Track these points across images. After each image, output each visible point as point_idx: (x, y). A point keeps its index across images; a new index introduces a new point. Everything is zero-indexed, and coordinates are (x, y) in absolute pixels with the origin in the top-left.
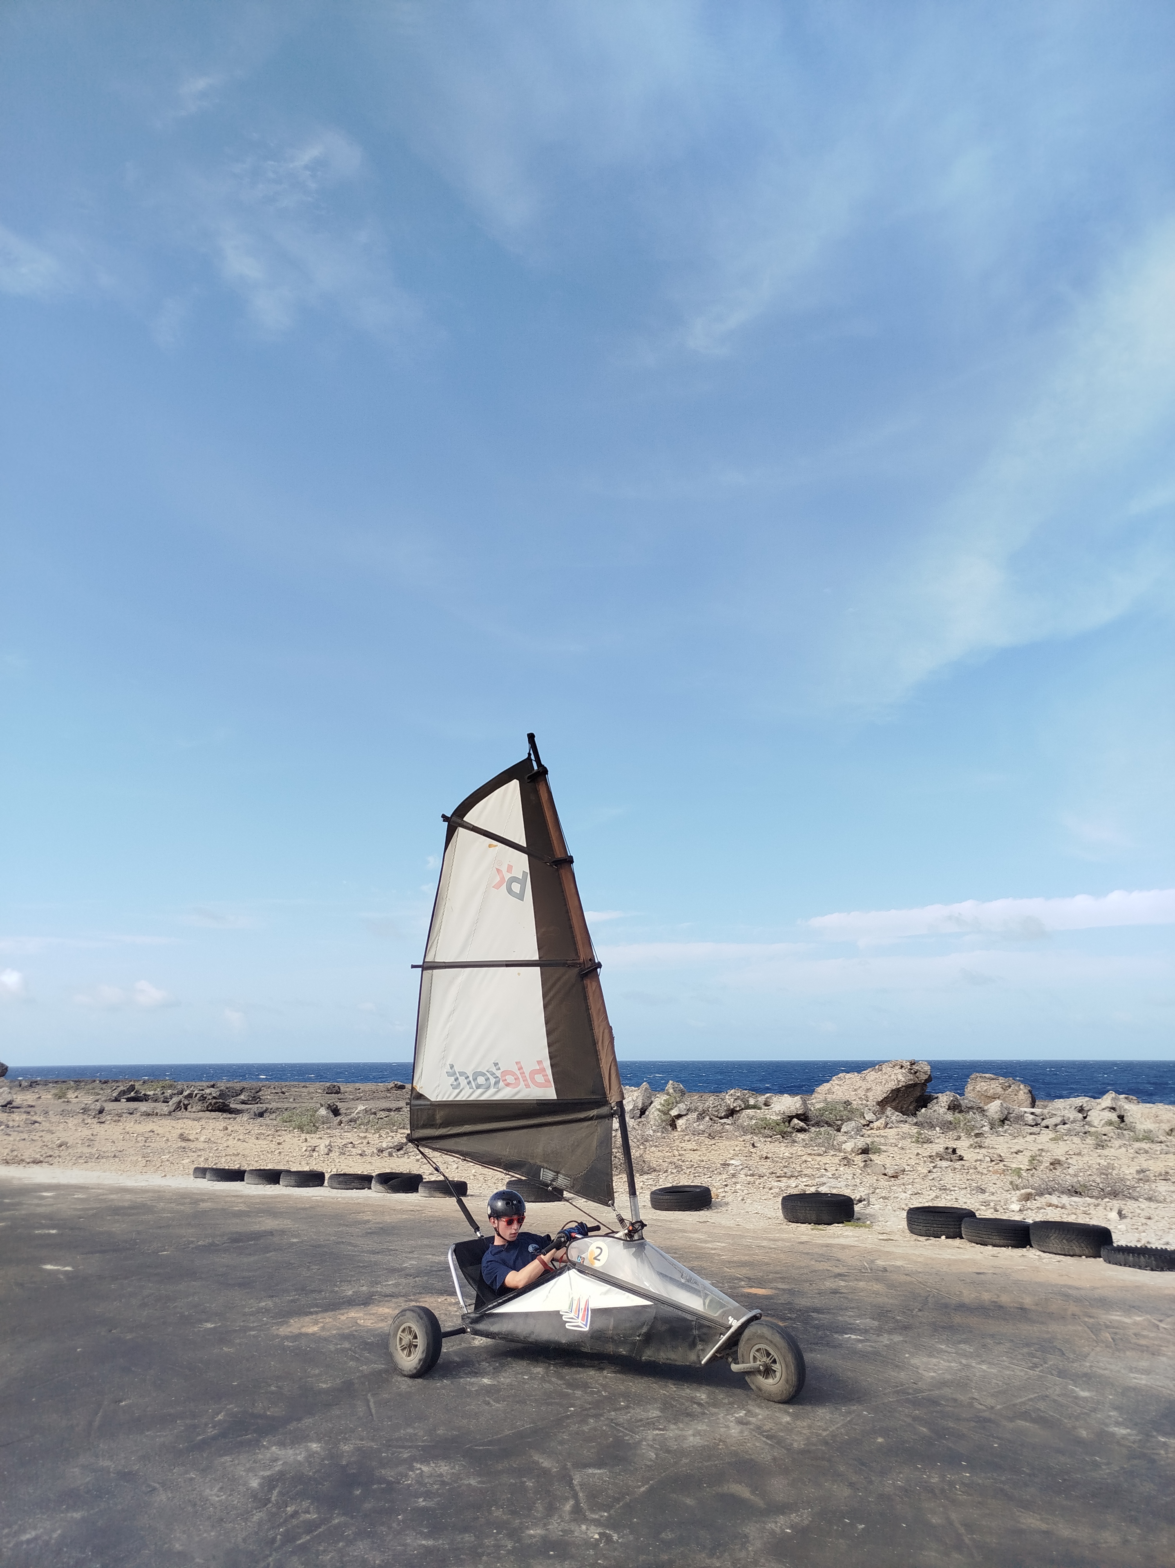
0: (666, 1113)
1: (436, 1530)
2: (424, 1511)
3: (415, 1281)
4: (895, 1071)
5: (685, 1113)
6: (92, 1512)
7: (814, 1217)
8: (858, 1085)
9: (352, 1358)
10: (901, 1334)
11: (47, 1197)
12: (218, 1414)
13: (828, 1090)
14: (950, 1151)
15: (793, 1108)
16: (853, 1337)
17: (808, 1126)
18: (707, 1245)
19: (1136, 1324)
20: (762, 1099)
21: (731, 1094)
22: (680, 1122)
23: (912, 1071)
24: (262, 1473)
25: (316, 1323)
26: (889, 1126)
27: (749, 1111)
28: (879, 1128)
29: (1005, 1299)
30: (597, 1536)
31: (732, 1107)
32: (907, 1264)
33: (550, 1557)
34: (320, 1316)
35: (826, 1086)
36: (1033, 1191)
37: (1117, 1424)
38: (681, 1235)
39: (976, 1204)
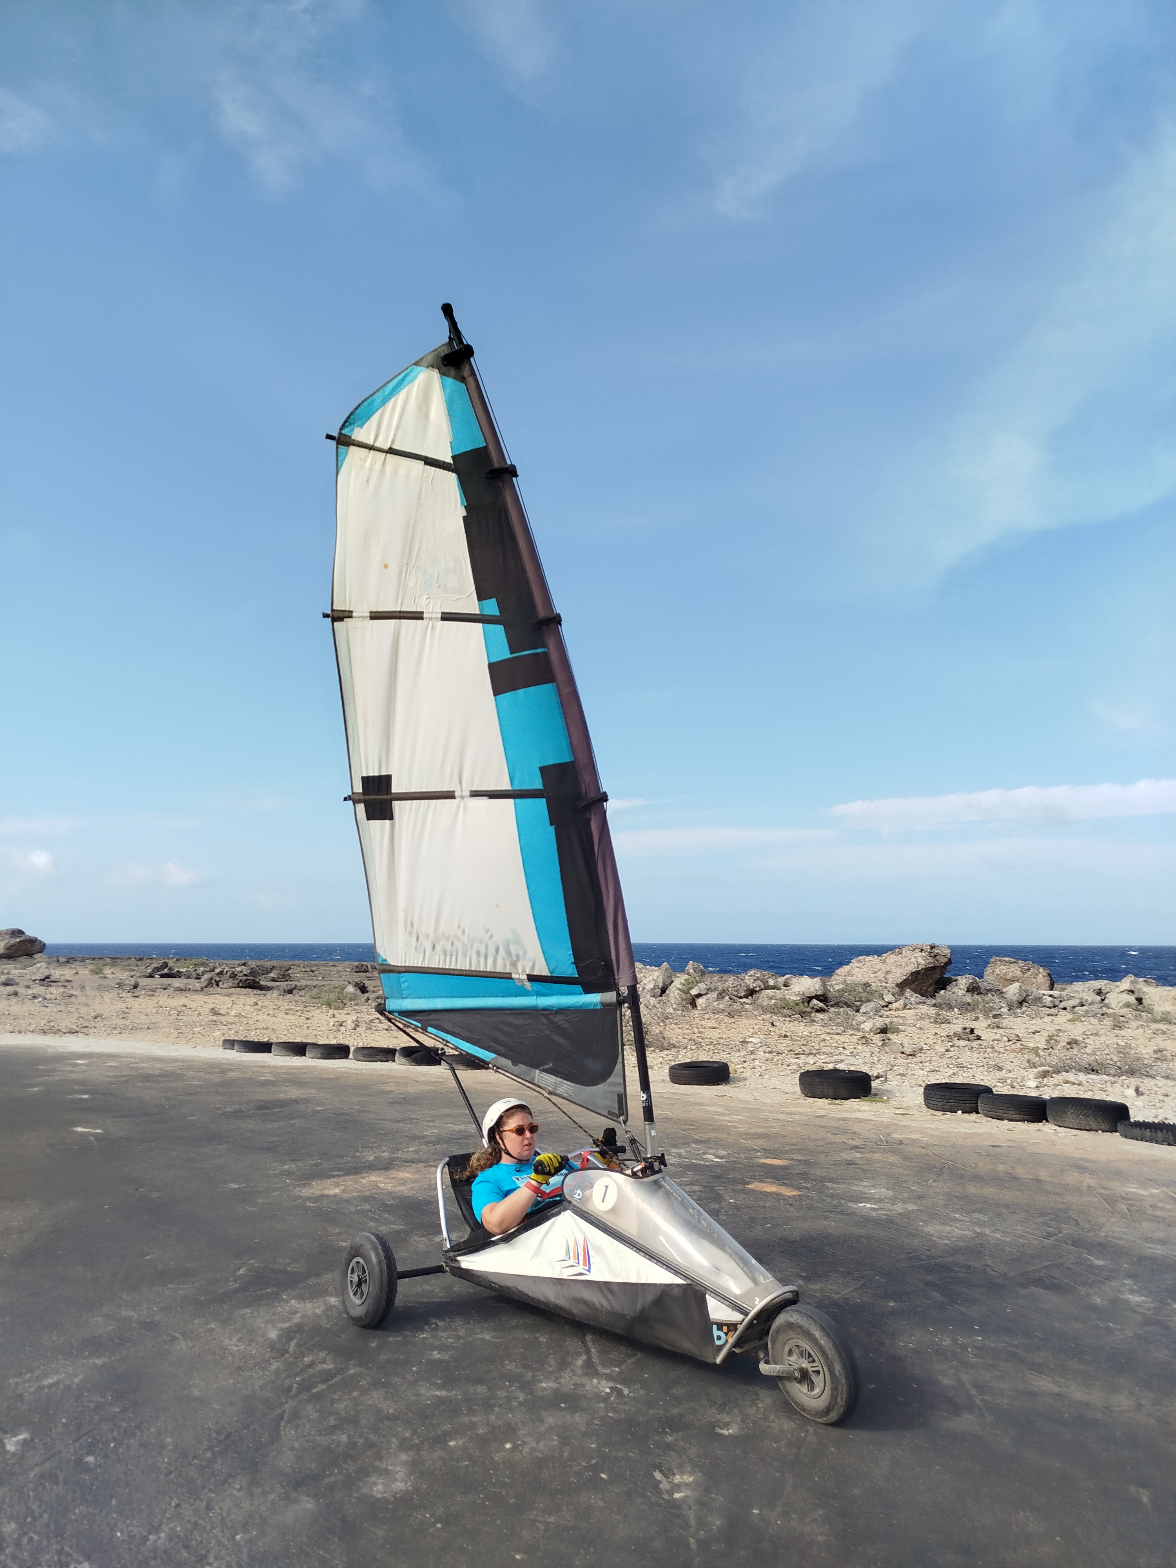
0: (686, 992)
1: (449, 1382)
2: (439, 1362)
3: (436, 1149)
4: (916, 955)
5: (705, 992)
6: (113, 1358)
7: (831, 1092)
8: (878, 967)
9: (372, 1219)
10: (915, 1203)
11: (82, 1065)
12: (240, 1269)
13: (848, 972)
14: (968, 1031)
15: (812, 989)
16: (868, 1205)
17: (827, 1006)
18: (724, 1118)
19: (1152, 1196)
20: (781, 980)
21: (751, 975)
22: (700, 1001)
23: (932, 955)
24: (280, 1325)
25: (337, 1185)
26: (908, 1007)
27: (768, 991)
28: (898, 1009)
29: (1020, 1171)
30: (608, 1390)
31: (751, 987)
32: (923, 1137)
33: (562, 1409)
34: (342, 1179)
35: (845, 969)
36: (1050, 1069)
37: (1132, 1291)
38: (698, 1107)
39: (993, 1081)
